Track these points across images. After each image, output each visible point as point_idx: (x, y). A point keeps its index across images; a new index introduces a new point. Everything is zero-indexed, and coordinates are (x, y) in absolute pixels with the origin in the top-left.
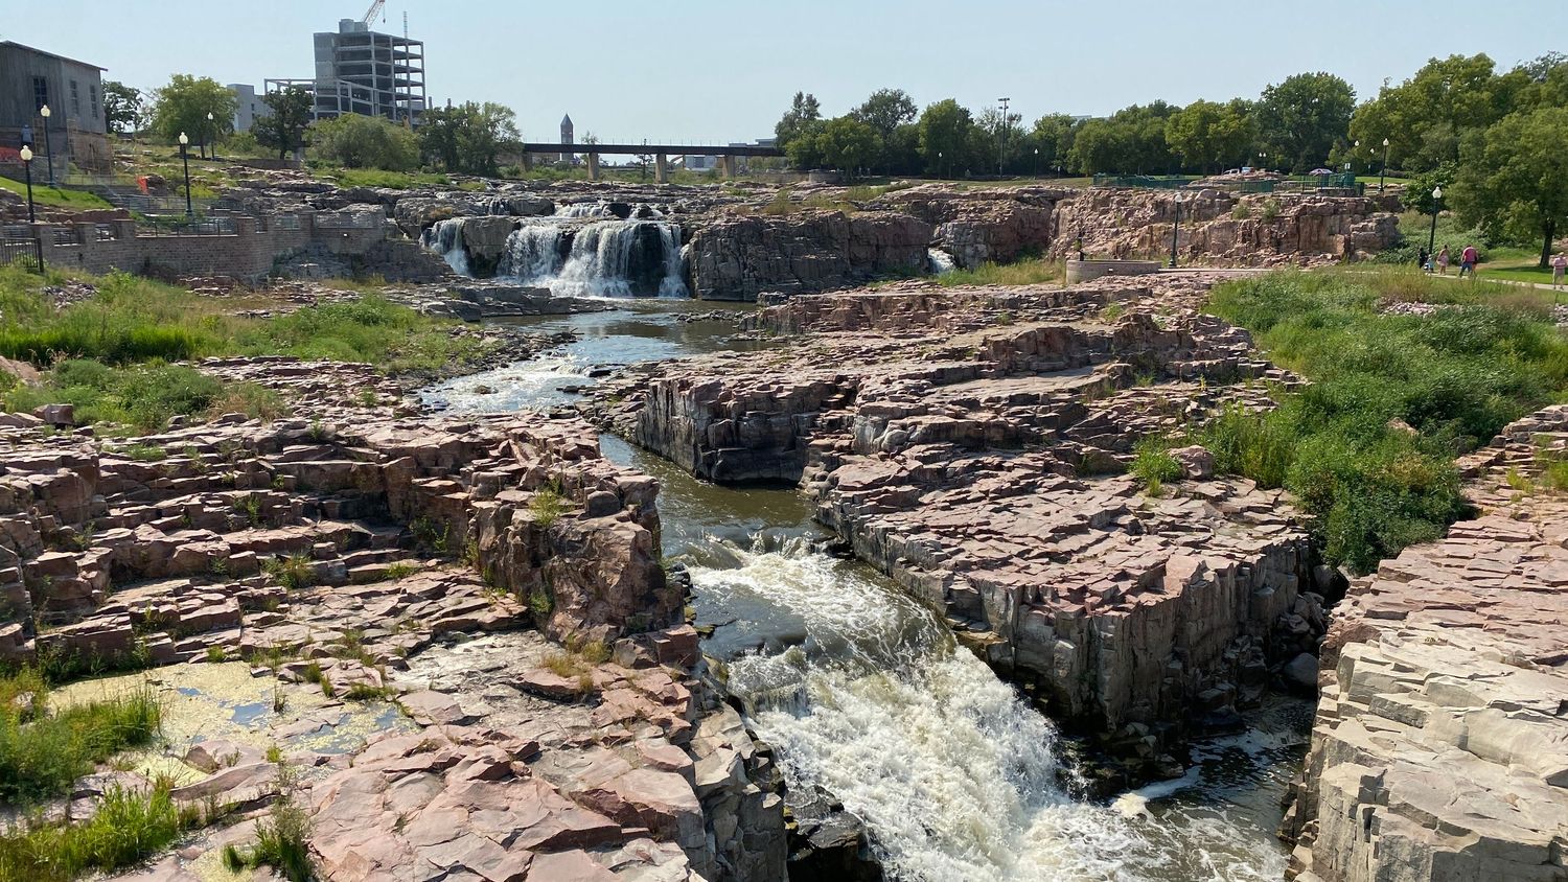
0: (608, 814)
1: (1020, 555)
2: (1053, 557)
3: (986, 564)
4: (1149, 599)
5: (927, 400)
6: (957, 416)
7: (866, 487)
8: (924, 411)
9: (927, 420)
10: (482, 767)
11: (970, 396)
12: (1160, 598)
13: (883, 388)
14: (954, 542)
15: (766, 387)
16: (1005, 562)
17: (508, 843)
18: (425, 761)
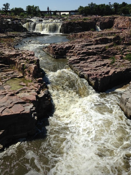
0: (24, 100)
1: (91, 70)
2: (95, 70)
3: (86, 71)
4: (106, 75)
5: (83, 48)
6: (87, 50)
7: (72, 61)
8: (82, 50)
9: (82, 51)
10: (10, 94)
11: (90, 48)
12: (108, 75)
13: (78, 47)
14: (82, 68)
15: (62, 47)
16: (88, 71)
17: (11, 103)
18: (4, 93)
